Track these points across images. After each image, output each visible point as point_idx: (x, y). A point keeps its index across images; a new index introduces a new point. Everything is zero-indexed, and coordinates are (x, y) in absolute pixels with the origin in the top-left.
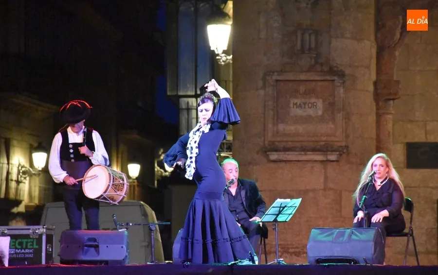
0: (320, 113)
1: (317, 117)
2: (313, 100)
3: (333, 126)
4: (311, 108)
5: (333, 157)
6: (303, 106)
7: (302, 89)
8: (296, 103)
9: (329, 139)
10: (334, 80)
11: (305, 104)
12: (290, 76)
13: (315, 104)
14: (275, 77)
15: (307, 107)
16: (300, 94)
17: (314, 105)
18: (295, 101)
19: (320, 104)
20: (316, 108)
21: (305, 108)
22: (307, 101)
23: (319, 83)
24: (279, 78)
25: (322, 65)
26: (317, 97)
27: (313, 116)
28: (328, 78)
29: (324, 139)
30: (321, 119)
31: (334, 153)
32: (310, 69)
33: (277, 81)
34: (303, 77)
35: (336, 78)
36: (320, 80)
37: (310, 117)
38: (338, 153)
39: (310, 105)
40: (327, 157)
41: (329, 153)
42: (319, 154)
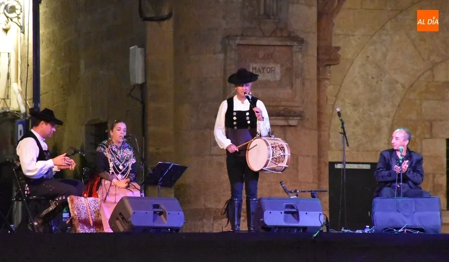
0: (278, 78)
1: (275, 82)
2: (271, 65)
3: (290, 91)
4: (269, 72)
5: (293, 122)
6: (262, 71)
7: (261, 54)
8: (256, 68)
9: (289, 104)
10: (292, 46)
11: (263, 68)
12: (253, 41)
13: (273, 69)
14: (238, 41)
15: (265, 71)
16: (259, 59)
17: (272, 71)
18: (255, 65)
19: (278, 69)
20: (274, 73)
21: (264, 72)
22: (266, 65)
23: (277, 48)
24: (241, 42)
25: (281, 30)
26: (275, 62)
27: (272, 81)
28: (288, 43)
29: (284, 104)
30: (280, 84)
31: (295, 118)
32: (273, 34)
33: (238, 45)
34: (264, 42)
35: (295, 44)
36: (278, 46)
37: (268, 81)
38: (299, 118)
39: (269, 70)
40: (288, 122)
41: (291, 118)
42: (282, 120)
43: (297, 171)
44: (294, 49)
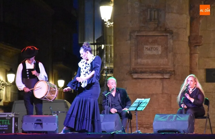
0: (160, 53)
1: (158, 55)
2: (156, 46)
3: (167, 60)
4: (155, 50)
5: (166, 76)
7: (150, 40)
8: (147, 48)
9: (165, 67)
10: (167, 36)
11: (152, 48)
12: (144, 33)
13: (157, 48)
14: (136, 34)
15: (153, 49)
16: (149, 43)
17: (157, 49)
18: (147, 47)
19: (160, 48)
20: (158, 50)
21: (152, 50)
22: (153, 46)
23: (160, 37)
24: (138, 35)
25: (161, 27)
26: (158, 45)
27: (156, 54)
28: (164, 34)
29: (162, 67)
30: (161, 56)
31: (167, 74)
32: (155, 30)
34: (151, 34)
35: (168, 34)
37: (154, 55)
38: (169, 74)
39: (155, 49)
40: (163, 76)
41: (164, 74)
42: (159, 75)
43: (171, 103)
44: (169, 37)
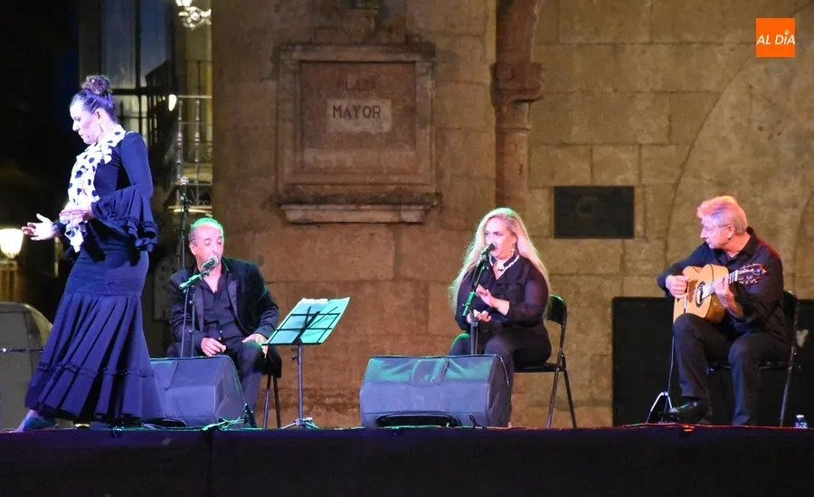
0: (387, 127)
1: (380, 134)
2: (372, 103)
3: (412, 154)
4: (368, 117)
5: (410, 216)
6: (353, 113)
7: (351, 79)
8: (340, 107)
9: (404, 179)
10: (414, 62)
11: (356, 109)
12: (328, 53)
13: (377, 110)
14: (297, 55)
15: (361, 115)
16: (348, 90)
17: (374, 112)
18: (338, 103)
19: (386, 109)
20: (379, 117)
21: (357, 116)
22: (362, 103)
23: (385, 68)
24: (305, 57)
25: (390, 30)
26: (381, 96)
27: (373, 133)
28: (403, 57)
29: (395, 179)
30: (390, 140)
31: (413, 207)
32: (369, 39)
33: (302, 61)
34: (351, 55)
35: (417, 58)
36: (387, 63)
37: (367, 135)
38: (421, 208)
39: (367, 111)
40: (399, 215)
41: (404, 207)
42: (385, 210)
43: (426, 311)
44: (420, 69)
